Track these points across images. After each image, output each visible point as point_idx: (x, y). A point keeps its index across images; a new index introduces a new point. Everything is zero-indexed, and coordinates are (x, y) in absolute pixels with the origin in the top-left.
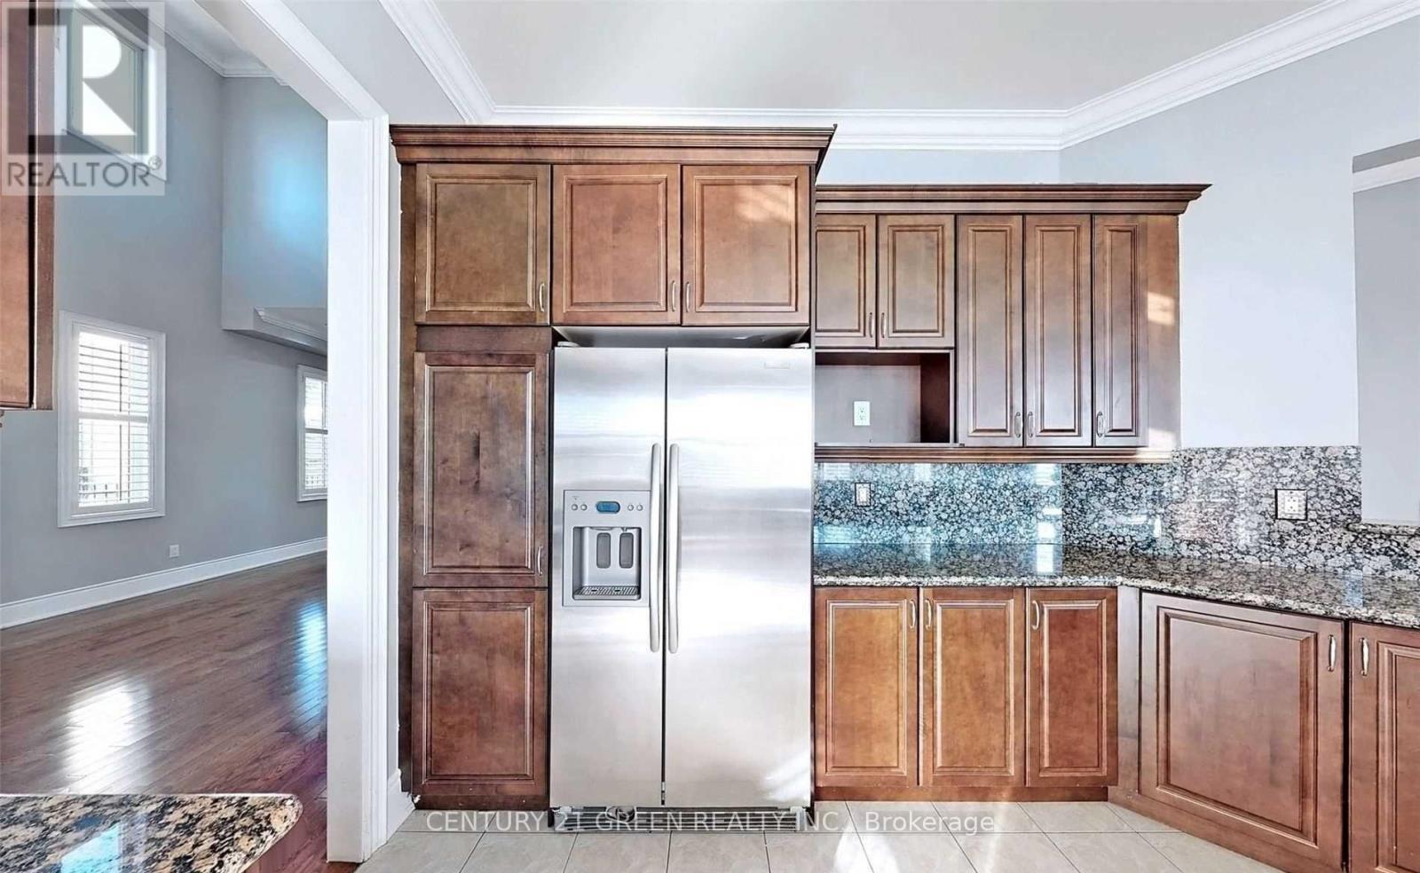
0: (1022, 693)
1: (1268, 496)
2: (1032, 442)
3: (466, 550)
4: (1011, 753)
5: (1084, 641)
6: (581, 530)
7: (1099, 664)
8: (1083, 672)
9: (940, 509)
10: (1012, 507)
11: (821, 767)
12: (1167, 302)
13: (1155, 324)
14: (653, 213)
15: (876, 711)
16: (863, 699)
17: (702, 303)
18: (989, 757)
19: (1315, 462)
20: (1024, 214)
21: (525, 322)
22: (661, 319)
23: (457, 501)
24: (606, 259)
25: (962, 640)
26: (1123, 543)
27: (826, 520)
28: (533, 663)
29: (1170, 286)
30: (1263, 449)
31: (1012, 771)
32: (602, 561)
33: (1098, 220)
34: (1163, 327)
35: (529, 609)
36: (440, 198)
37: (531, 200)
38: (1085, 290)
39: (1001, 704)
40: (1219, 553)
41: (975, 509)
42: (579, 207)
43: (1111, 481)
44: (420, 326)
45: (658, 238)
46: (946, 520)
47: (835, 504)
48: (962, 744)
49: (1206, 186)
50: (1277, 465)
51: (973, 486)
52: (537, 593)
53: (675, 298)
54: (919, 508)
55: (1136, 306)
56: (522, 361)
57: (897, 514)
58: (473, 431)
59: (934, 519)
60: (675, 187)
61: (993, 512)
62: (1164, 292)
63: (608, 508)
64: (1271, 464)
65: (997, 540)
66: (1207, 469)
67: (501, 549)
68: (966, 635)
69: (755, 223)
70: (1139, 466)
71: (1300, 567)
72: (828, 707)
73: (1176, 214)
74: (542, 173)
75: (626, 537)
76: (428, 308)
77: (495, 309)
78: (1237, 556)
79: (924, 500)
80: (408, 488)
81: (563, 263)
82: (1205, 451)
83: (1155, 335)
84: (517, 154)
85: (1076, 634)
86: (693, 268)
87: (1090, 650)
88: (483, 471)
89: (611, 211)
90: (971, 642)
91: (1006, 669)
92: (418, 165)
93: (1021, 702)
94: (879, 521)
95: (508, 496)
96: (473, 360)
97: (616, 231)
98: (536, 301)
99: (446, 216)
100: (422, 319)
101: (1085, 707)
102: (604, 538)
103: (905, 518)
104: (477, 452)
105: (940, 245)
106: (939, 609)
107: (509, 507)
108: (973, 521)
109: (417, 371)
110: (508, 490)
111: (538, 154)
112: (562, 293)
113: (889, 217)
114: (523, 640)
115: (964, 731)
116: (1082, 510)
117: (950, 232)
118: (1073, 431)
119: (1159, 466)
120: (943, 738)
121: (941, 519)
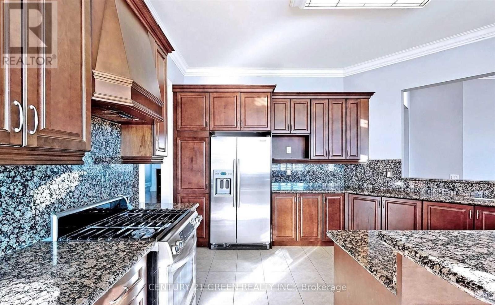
0: (321, 218)
1: (385, 172)
2: (330, 158)
3: (190, 184)
4: (319, 233)
5: (336, 206)
6: (217, 179)
7: (340, 212)
8: (336, 213)
9: (310, 176)
10: (330, 176)
11: (274, 236)
12: (367, 122)
13: (362, 127)
14: (233, 104)
15: (287, 223)
16: (284, 220)
17: (245, 125)
18: (313, 234)
19: (393, 163)
20: (328, 99)
21: (203, 130)
22: (235, 129)
23: (187, 173)
24: (222, 115)
25: (307, 206)
26: (357, 185)
27: (279, 179)
28: (205, 211)
29: (367, 117)
30: (384, 160)
31: (319, 237)
32: (222, 187)
33: (347, 101)
34: (365, 128)
35: (205, 198)
36: (183, 101)
37: (204, 101)
38: (344, 119)
39: (316, 221)
40: (376, 186)
41: (320, 176)
42: (216, 103)
43: (354, 168)
44: (178, 131)
45: (235, 110)
46: (312, 180)
47: (282, 175)
48: (307, 231)
49: (374, 93)
50: (387, 164)
51: (319, 170)
52: (206, 194)
53: (239, 124)
54: (304, 176)
55: (357, 123)
56: (202, 139)
57: (298, 178)
58: (191, 156)
59: (308, 179)
60: (238, 98)
61: (325, 177)
62: (365, 119)
63: (223, 174)
64: (386, 164)
65: (326, 185)
66: (374, 165)
67: (198, 184)
68: (308, 205)
69: (258, 106)
70: (360, 164)
71: (391, 189)
72: (276, 222)
73: (368, 99)
74: (207, 95)
75: (227, 181)
76: (180, 127)
77: (196, 127)
78: (379, 187)
79: (306, 174)
80: (176, 170)
81: (212, 116)
82: (373, 161)
83: (362, 131)
84: (201, 90)
85: (334, 204)
86: (243, 117)
87: (338, 208)
88: (193, 166)
89: (223, 104)
90: (310, 206)
91: (318, 213)
92: (178, 93)
93: (321, 221)
94: (293, 179)
95: (199, 171)
96: (191, 139)
97: (224, 108)
98: (206, 125)
99: (184, 105)
100: (178, 129)
101: (336, 222)
102: (222, 182)
103: (301, 179)
104: (192, 160)
105: (307, 107)
106: (302, 199)
107: (200, 174)
108: (319, 180)
109: (178, 141)
110: (199, 170)
111: (206, 90)
112: (212, 123)
113: (293, 100)
114: (203, 205)
115: (308, 227)
116: (348, 177)
117: (309, 104)
118: (341, 155)
119: (364, 165)
120: (303, 229)
121: (310, 179)
